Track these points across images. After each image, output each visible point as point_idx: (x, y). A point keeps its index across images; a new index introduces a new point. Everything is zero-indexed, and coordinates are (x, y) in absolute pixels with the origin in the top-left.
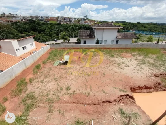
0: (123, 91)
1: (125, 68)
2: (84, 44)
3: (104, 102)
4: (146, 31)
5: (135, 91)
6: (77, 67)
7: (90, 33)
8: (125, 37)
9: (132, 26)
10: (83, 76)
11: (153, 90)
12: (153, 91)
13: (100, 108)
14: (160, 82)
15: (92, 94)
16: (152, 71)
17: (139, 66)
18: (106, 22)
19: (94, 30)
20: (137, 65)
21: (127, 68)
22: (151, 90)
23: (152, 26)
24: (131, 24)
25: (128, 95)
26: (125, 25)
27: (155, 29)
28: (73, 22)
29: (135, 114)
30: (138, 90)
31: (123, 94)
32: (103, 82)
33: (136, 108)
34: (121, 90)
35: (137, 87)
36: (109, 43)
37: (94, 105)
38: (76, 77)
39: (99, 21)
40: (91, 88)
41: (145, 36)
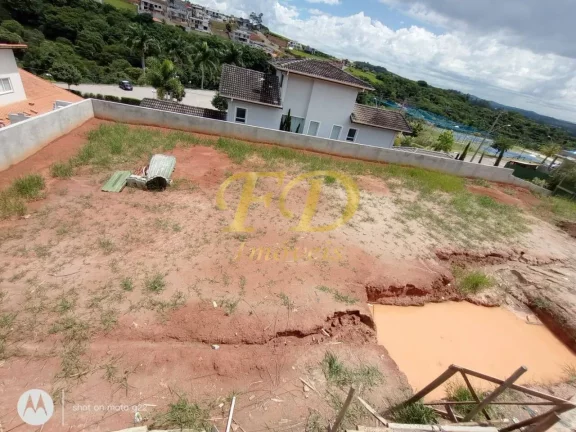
0: (345, 299)
1: (362, 224)
2: (237, 120)
3: (280, 334)
4: (437, 114)
5: (379, 300)
6: (202, 206)
7: (266, 83)
8: (377, 123)
9: (403, 89)
10: (219, 242)
11: (427, 297)
12: (428, 302)
13: (263, 355)
14: (448, 275)
15: (243, 307)
16: (434, 241)
17: (403, 222)
18: (326, 56)
19: (279, 74)
20: (397, 219)
21: (367, 226)
22: (423, 298)
23: (456, 102)
24: (401, 81)
25: (357, 313)
26: (382, 79)
27: (462, 113)
28: (205, 28)
29: (369, 373)
30: (387, 296)
31: (343, 308)
32: (286, 269)
33: (374, 353)
34: (339, 297)
35: (387, 287)
36: (324, 134)
37: (247, 343)
38: (193, 243)
39: (303, 47)
40: (242, 286)
41: (432, 131)
